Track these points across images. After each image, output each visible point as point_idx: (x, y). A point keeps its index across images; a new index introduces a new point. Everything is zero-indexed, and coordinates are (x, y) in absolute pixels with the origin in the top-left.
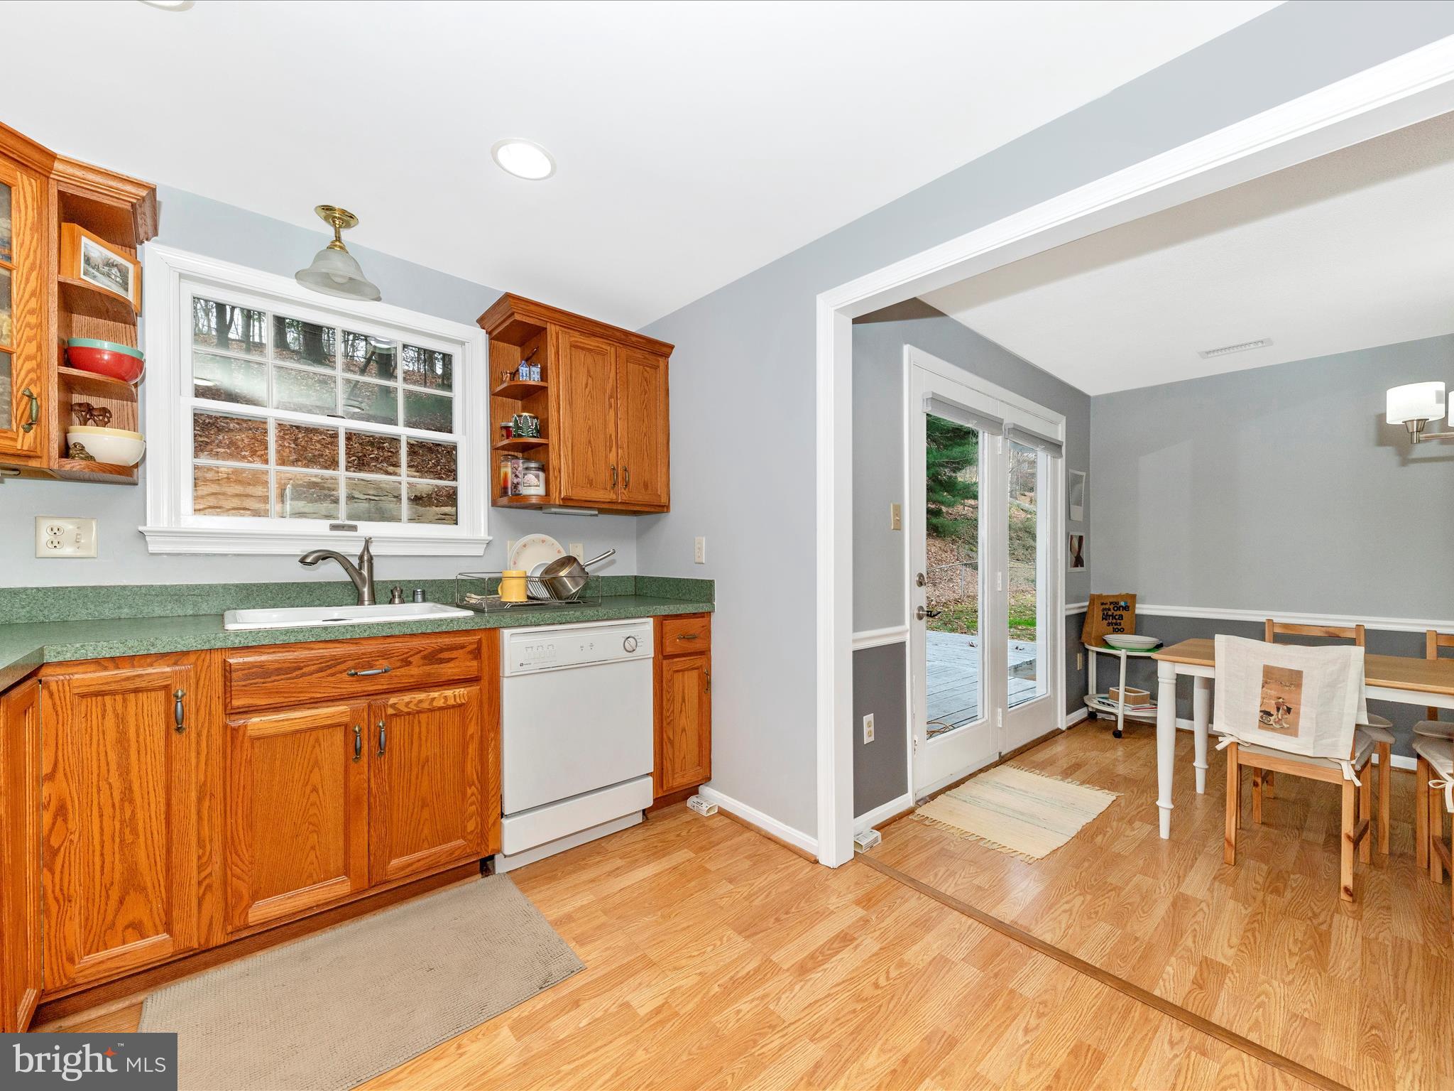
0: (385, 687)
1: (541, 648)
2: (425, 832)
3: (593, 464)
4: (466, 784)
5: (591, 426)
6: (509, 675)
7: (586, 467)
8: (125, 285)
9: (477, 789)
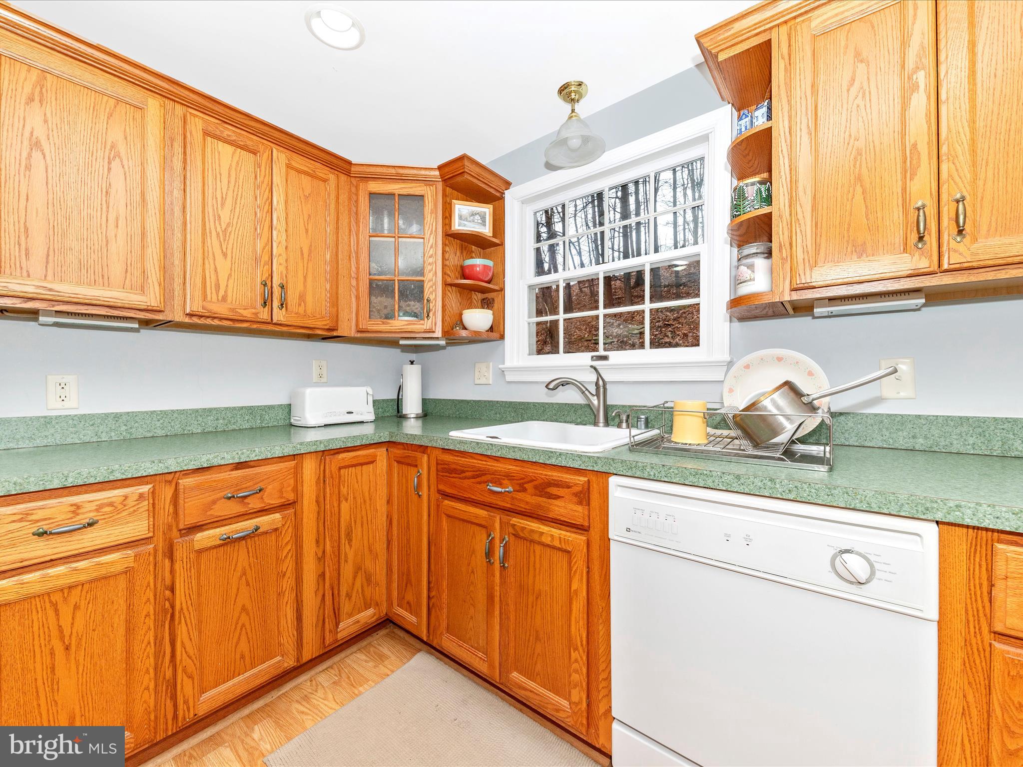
0: (509, 506)
1: (654, 516)
2: (539, 667)
3: (867, 216)
4: (570, 644)
5: (861, 150)
6: (616, 538)
7: (849, 225)
8: (484, 223)
9: (581, 658)
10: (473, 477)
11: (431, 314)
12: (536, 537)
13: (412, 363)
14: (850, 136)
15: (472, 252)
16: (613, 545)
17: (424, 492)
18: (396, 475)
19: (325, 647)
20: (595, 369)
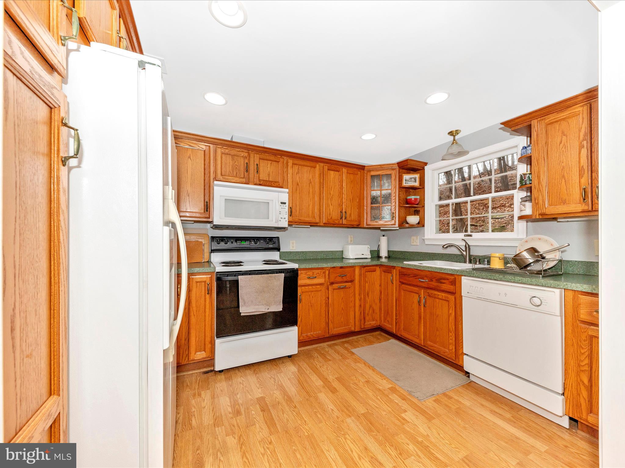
0: (427, 286)
1: (477, 288)
2: (438, 340)
3: (566, 189)
4: (449, 331)
5: (564, 166)
6: (464, 295)
7: (560, 193)
8: (415, 181)
9: (453, 335)
10: (413, 277)
11: (394, 218)
12: (436, 296)
13: (384, 236)
14: (560, 162)
15: (410, 192)
16: (463, 297)
17: (394, 282)
18: (383, 276)
19: (361, 329)
20: (464, 240)
